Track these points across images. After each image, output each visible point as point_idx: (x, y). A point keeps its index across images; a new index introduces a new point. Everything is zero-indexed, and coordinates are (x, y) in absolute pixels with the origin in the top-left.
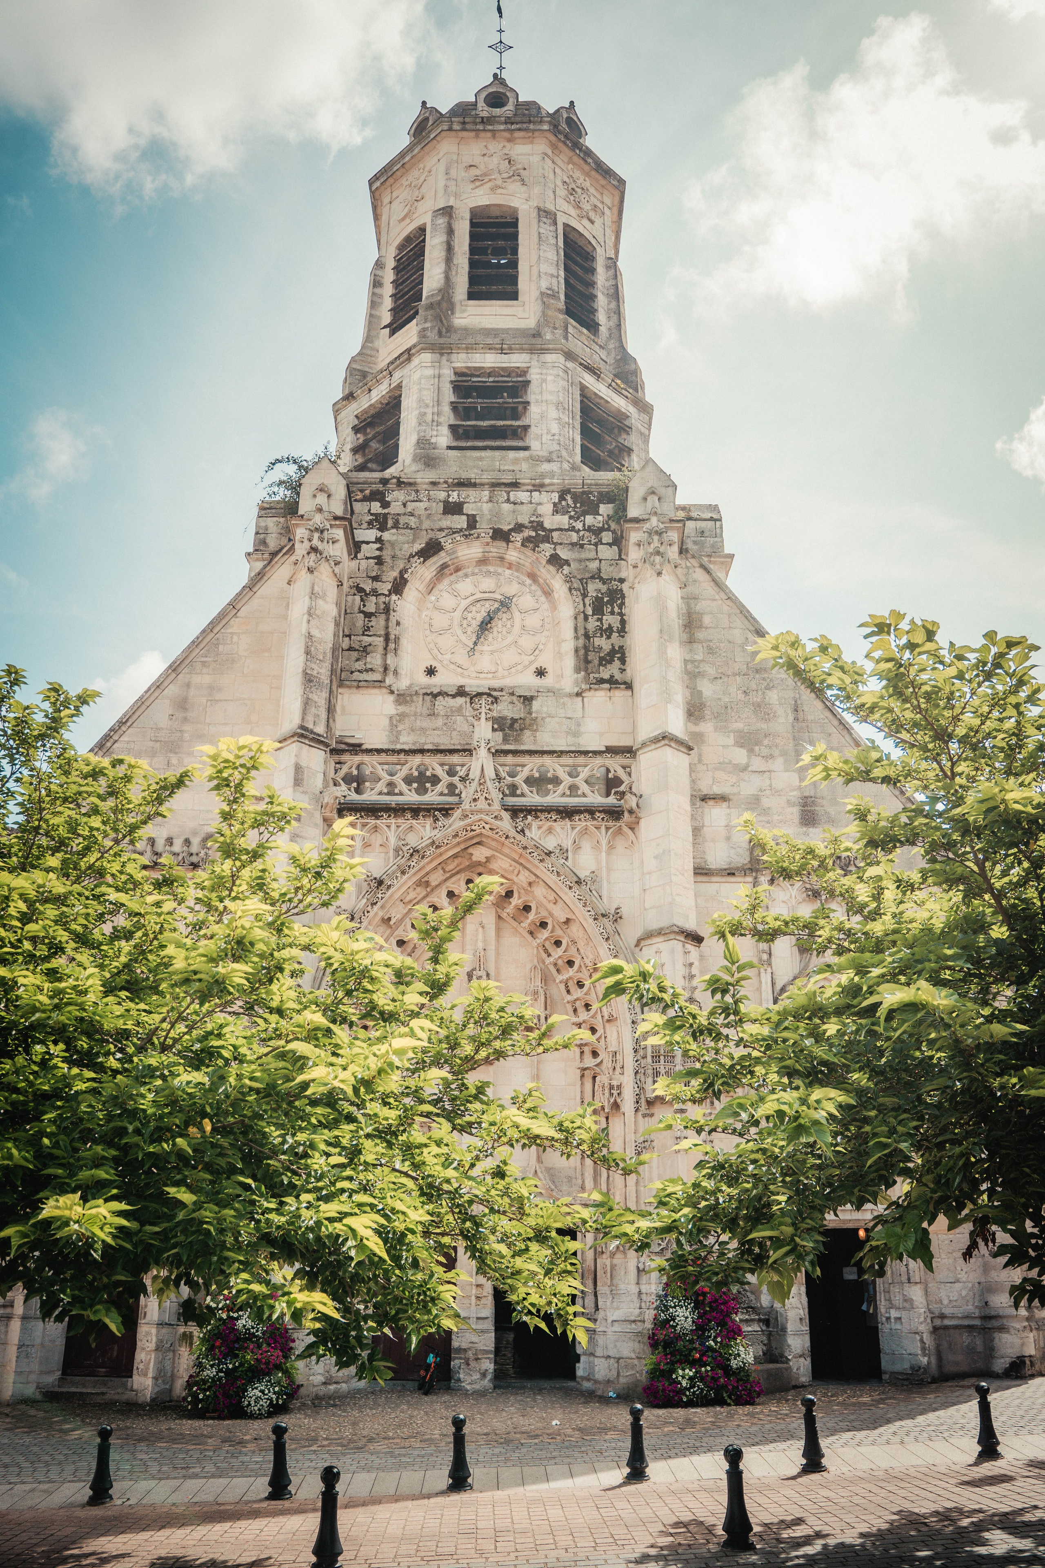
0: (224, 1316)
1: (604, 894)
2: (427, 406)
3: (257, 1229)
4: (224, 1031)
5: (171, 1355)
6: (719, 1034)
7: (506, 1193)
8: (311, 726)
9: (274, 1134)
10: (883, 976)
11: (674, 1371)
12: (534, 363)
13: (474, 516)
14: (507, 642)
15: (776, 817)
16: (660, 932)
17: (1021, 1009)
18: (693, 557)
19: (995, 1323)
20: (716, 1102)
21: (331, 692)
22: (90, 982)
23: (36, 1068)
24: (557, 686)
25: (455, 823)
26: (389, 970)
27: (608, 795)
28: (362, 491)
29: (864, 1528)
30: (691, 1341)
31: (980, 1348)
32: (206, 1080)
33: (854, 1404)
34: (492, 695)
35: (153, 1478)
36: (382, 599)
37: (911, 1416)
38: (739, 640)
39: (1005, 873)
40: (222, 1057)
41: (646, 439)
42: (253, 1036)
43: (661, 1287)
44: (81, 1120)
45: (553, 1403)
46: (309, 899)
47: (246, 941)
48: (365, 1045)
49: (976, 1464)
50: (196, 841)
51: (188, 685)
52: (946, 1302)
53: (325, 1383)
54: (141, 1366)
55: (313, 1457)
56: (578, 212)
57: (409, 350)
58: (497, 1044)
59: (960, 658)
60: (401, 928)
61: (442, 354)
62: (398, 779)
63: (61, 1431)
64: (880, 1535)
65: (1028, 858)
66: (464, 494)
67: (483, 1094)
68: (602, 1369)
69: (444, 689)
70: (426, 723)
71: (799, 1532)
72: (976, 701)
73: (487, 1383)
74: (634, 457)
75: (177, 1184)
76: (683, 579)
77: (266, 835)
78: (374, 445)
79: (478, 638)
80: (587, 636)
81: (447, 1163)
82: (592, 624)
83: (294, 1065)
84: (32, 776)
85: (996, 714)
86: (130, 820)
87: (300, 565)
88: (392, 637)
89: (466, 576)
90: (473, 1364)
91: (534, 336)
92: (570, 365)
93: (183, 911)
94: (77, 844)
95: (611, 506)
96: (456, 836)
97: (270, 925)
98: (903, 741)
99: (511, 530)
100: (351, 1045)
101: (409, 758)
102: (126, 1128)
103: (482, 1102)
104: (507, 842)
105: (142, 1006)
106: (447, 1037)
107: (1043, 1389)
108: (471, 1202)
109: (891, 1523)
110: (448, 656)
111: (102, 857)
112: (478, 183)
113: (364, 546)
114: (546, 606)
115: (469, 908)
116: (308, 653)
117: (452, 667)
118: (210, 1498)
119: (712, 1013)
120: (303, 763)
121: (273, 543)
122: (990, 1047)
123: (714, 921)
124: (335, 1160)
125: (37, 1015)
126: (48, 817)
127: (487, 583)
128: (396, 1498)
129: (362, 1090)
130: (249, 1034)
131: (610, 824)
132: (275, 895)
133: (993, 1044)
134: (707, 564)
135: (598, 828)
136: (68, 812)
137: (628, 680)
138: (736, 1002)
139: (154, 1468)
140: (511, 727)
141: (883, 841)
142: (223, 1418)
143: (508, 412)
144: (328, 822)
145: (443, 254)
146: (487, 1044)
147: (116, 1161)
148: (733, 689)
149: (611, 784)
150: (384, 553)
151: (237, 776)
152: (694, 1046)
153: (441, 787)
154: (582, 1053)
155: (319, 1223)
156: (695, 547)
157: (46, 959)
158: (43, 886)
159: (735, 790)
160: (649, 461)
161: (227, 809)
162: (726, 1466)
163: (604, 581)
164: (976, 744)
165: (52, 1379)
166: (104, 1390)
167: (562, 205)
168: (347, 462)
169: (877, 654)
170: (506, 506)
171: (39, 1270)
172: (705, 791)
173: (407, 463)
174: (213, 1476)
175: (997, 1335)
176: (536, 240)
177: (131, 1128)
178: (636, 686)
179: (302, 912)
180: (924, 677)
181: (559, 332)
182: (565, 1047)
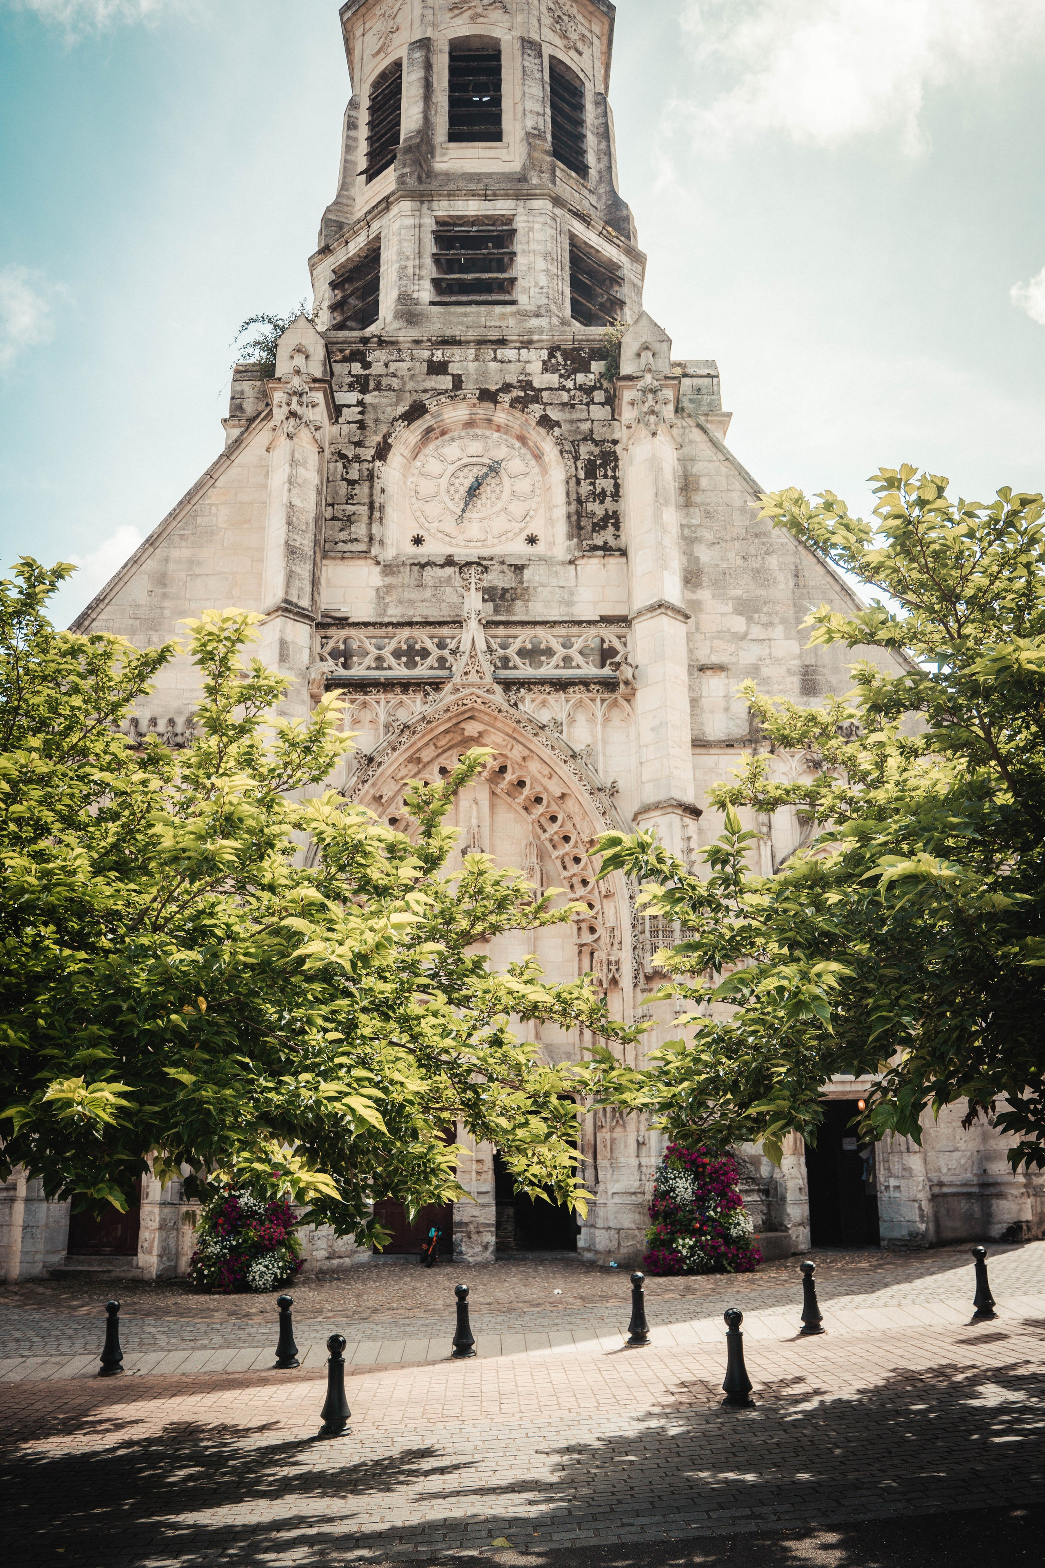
0: (226, 1194)
1: (600, 767)
2: (408, 258)
3: (256, 1108)
4: (217, 909)
5: (174, 1233)
6: (719, 905)
7: (504, 1060)
8: (294, 600)
9: (270, 1011)
10: (886, 843)
11: (674, 1240)
12: (520, 210)
13: (460, 376)
14: (496, 509)
15: (776, 687)
16: (657, 806)
17: (1025, 876)
18: (690, 416)
19: (993, 1190)
20: (715, 974)
21: (315, 564)
22: (78, 862)
23: (28, 950)
24: (549, 554)
25: (446, 696)
26: (383, 845)
27: (603, 666)
28: (341, 351)
29: (862, 1385)
30: (691, 1212)
31: (977, 1215)
32: (200, 958)
33: (852, 1270)
34: (482, 565)
35: (162, 1350)
36: (366, 465)
37: (908, 1279)
38: (738, 503)
39: (1011, 738)
40: (216, 936)
41: (639, 291)
42: (245, 914)
43: (661, 1159)
44: (75, 1000)
45: (554, 1273)
46: (299, 774)
47: (235, 817)
48: (359, 920)
49: (972, 1323)
50: (180, 721)
51: (167, 560)
52: (944, 1170)
53: (328, 1258)
54: (146, 1245)
55: (319, 1327)
56: (565, 42)
57: (387, 198)
58: (493, 918)
59: (970, 515)
60: (393, 806)
61: (422, 202)
62: (386, 653)
63: (70, 1307)
64: (877, 1390)
65: (1036, 722)
66: (448, 353)
67: (480, 968)
68: (603, 1240)
69: (433, 559)
70: (414, 595)
71: (798, 1389)
72: (986, 561)
73: (489, 1255)
74: (627, 310)
75: (175, 1064)
76: (679, 440)
77: (253, 710)
78: (352, 301)
79: (466, 505)
80: (579, 501)
81: (445, 1033)
82: (585, 488)
83: (288, 942)
84: (9, 655)
85: (1006, 573)
86: (113, 698)
87: (279, 431)
88: (377, 505)
89: (453, 439)
90: (474, 1237)
91: (519, 180)
92: (558, 211)
93: (170, 790)
94: (58, 725)
95: (603, 363)
96: (447, 710)
97: (260, 801)
98: (908, 602)
99: (498, 390)
100: (346, 921)
101: (398, 631)
102: (120, 1007)
103: (479, 976)
104: (500, 716)
105: (132, 886)
106: (442, 912)
107: (1039, 1252)
108: (469, 1071)
109: (887, 1379)
110: (436, 524)
111: (85, 737)
112: (456, 12)
113: (345, 410)
114: (536, 470)
115: (461, 780)
116: (289, 523)
117: (440, 535)
118: (219, 1368)
119: (712, 883)
120: (288, 639)
121: (250, 407)
122: (992, 917)
123: (714, 791)
124: (332, 1036)
125: (26, 896)
126: (27, 696)
127: (475, 447)
128: (402, 1365)
129: (359, 964)
130: (241, 913)
131: (606, 696)
132: (264, 771)
133: (995, 914)
134: (704, 424)
135: (593, 700)
136: (47, 691)
137: (623, 546)
138: (736, 873)
139: (162, 1340)
140: (502, 597)
141: (885, 705)
142: (229, 1293)
143: (494, 264)
144: (316, 699)
145: (421, 91)
146: (483, 918)
147: (113, 1041)
148: (731, 555)
149: (606, 655)
150: (367, 417)
151: (222, 650)
152: (692, 917)
153: (431, 660)
154: (579, 929)
155: (318, 1103)
156: (692, 406)
157: (33, 841)
158: (26, 766)
159: (733, 659)
160: (642, 314)
161: (212, 683)
162: (726, 1329)
163: (596, 443)
164: (984, 605)
165: (57, 1258)
166: (110, 1268)
167: (548, 35)
168: (324, 321)
169: (885, 510)
170: (493, 365)
171: (41, 1148)
172: (703, 661)
173: (388, 320)
174: (221, 1347)
175: (994, 1202)
176: (520, 75)
177: (125, 1007)
178: (631, 553)
179: (292, 788)
180: (933, 535)
181: (546, 176)
182: (562, 920)
